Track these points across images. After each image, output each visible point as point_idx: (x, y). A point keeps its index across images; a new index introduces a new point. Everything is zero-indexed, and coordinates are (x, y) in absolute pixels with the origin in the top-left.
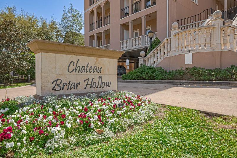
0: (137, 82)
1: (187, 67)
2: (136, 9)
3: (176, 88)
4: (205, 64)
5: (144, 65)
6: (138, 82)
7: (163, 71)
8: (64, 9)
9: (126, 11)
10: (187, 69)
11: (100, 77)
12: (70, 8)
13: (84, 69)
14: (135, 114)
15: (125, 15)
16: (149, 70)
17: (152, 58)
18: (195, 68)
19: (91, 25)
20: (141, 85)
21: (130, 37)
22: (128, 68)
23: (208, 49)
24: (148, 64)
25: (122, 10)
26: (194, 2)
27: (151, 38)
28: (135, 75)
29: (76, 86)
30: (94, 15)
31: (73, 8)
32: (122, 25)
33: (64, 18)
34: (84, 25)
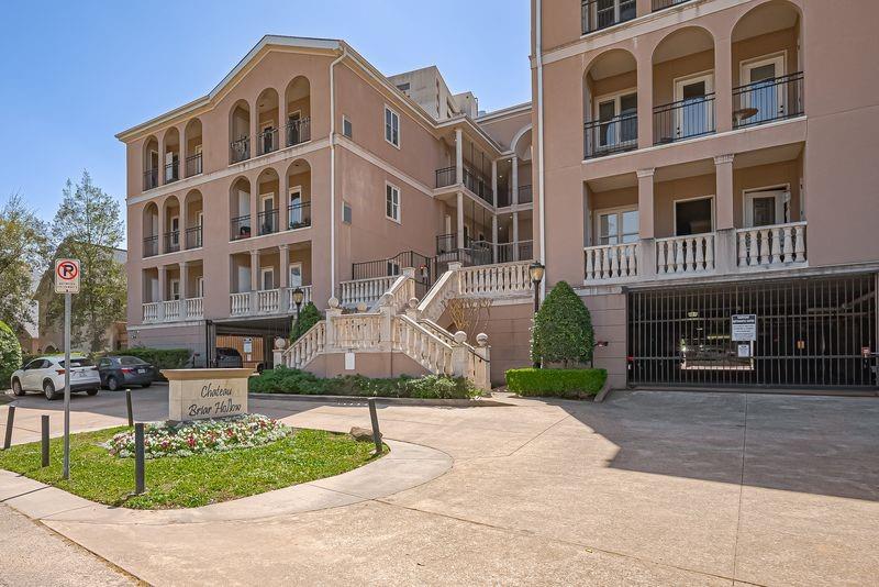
0: (270, 398)
1: (348, 373)
2: (266, 223)
3: (325, 408)
4: (371, 372)
5: (284, 366)
6: (273, 398)
7: (312, 379)
8: (66, 188)
9: (244, 223)
10: (348, 377)
11: (230, 400)
12: (81, 186)
13: (215, 393)
14: (269, 435)
15: (241, 233)
16: (290, 378)
17: (298, 352)
18: (357, 377)
19: (149, 241)
20: (276, 402)
21: (254, 287)
22: (249, 359)
23: (376, 349)
24: (291, 365)
25: (234, 221)
26: (392, 219)
27: (299, 304)
28: (266, 384)
29: (208, 410)
30: (157, 214)
31: (94, 184)
32: (234, 256)
33: (66, 212)
34: (125, 236)
